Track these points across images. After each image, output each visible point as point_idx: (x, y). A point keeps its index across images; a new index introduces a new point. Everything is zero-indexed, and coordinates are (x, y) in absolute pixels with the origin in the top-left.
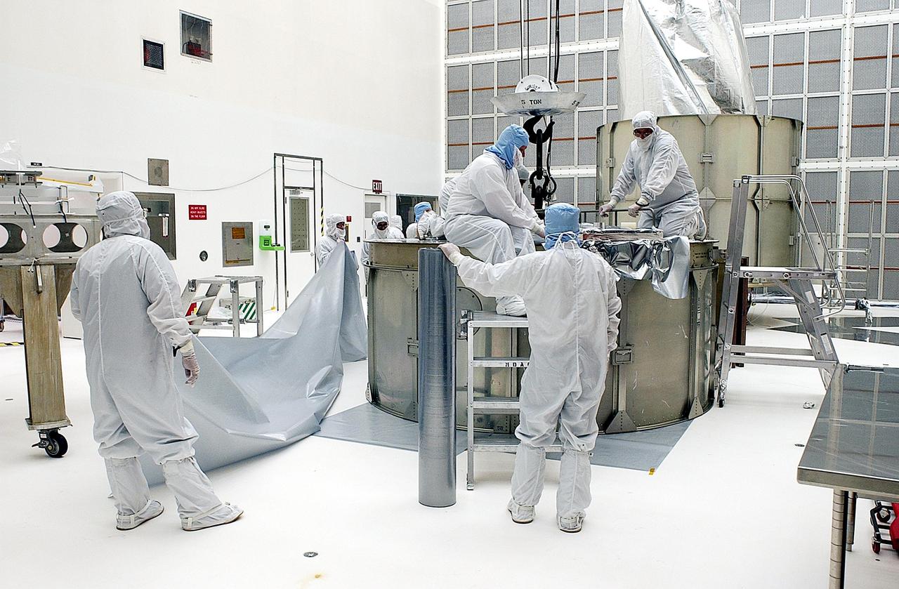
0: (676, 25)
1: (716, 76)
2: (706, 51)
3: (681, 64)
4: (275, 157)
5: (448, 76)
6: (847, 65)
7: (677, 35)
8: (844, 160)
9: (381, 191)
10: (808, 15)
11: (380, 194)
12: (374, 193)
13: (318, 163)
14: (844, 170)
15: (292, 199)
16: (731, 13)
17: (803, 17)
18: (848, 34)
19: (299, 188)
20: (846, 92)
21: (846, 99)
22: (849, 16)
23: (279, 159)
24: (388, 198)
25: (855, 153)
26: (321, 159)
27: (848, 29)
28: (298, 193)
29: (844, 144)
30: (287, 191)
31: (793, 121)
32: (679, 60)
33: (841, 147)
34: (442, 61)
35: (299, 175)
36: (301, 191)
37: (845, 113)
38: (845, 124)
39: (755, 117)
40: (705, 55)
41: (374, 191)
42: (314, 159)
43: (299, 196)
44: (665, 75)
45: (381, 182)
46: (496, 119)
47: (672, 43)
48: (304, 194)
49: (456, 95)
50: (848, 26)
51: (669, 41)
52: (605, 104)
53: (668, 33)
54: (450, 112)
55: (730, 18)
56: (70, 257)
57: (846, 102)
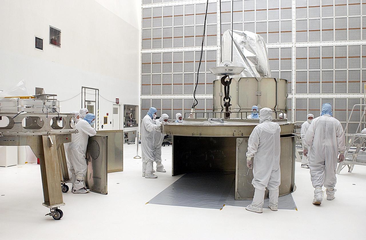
0: (243, 44)
1: (259, 63)
2: (255, 54)
3: (247, 58)
4: (82, 88)
5: (142, 57)
6: (294, 60)
7: (244, 48)
8: (294, 94)
9: (119, 103)
10: (280, 42)
11: (118, 104)
12: (116, 104)
13: (97, 91)
14: (294, 98)
15: (88, 106)
16: (262, 40)
17: (278, 42)
18: (294, 49)
19: (90, 101)
20: (294, 70)
21: (294, 73)
22: (294, 43)
23: (84, 89)
24: (121, 106)
25: (298, 92)
26: (98, 90)
27: (294, 48)
28: (90, 103)
29: (294, 89)
30: (86, 103)
31: (286, 81)
32: (246, 57)
33: (293, 90)
34: (140, 51)
35: (90, 96)
36: (91, 102)
37: (294, 78)
38: (294, 81)
39: (275, 79)
40: (255, 55)
41: (116, 103)
42: (96, 89)
43: (90, 105)
44: (240, 62)
45: (119, 99)
46: (162, 75)
47: (243, 50)
48: (92, 104)
49: (145, 65)
50: (294, 47)
51: (242, 49)
52: (206, 71)
53: (241, 46)
54: (143, 72)
55: (262, 42)
56: (60, 132)
57: (294, 74)
